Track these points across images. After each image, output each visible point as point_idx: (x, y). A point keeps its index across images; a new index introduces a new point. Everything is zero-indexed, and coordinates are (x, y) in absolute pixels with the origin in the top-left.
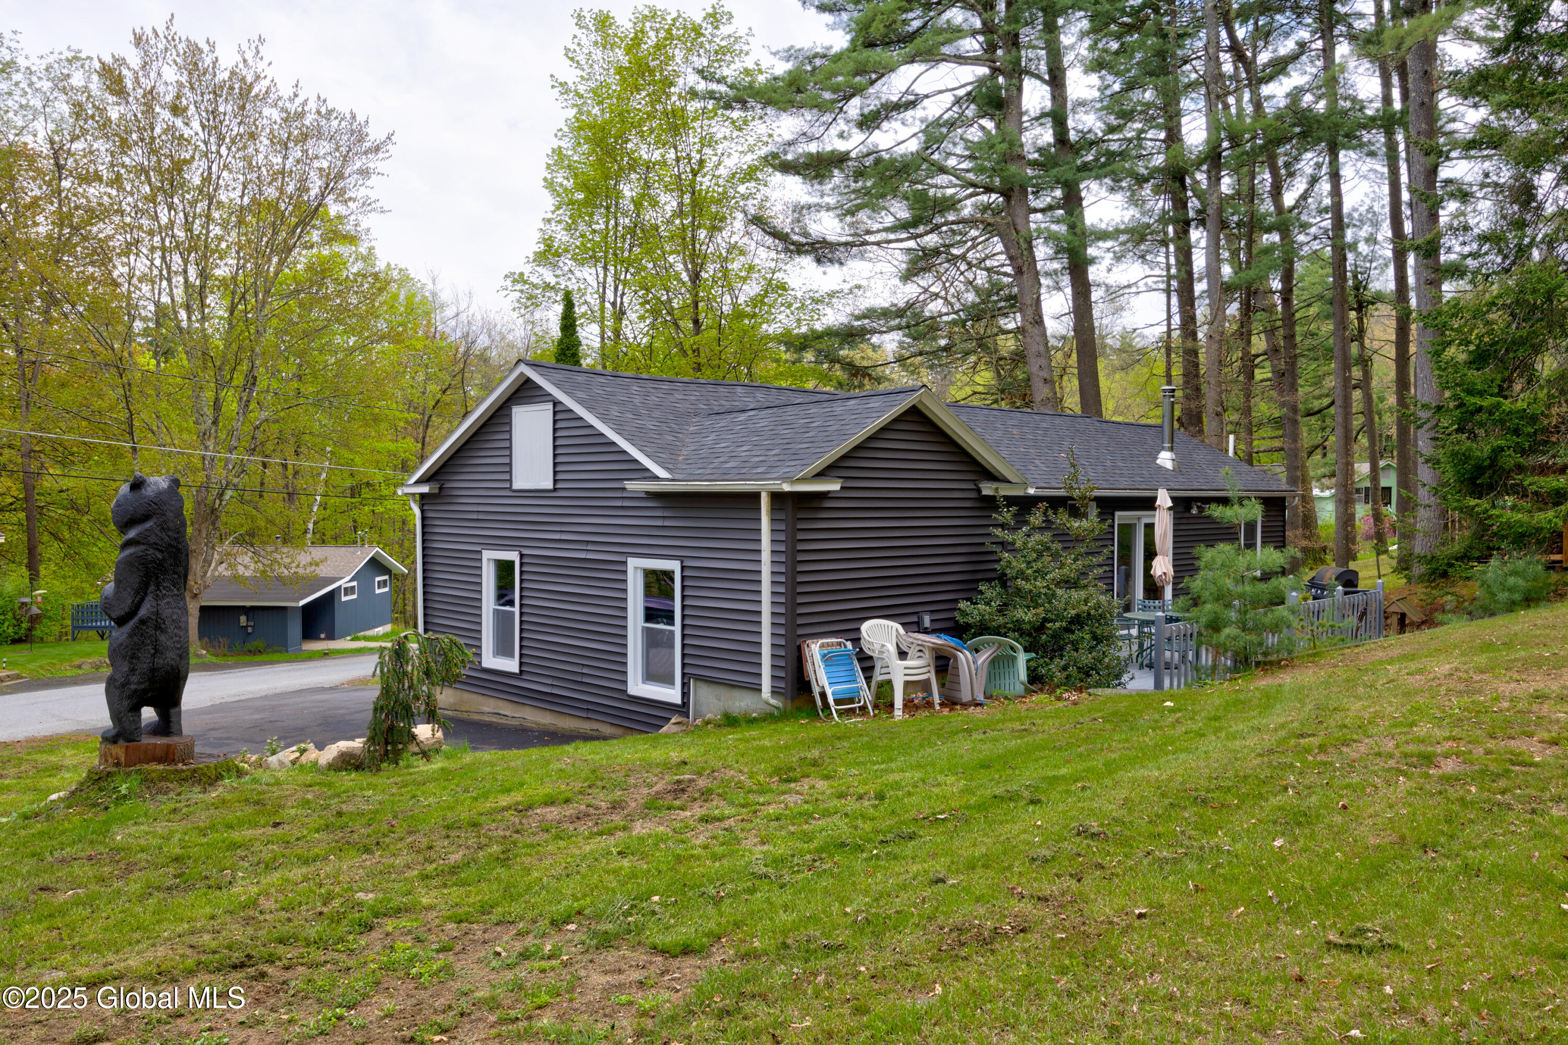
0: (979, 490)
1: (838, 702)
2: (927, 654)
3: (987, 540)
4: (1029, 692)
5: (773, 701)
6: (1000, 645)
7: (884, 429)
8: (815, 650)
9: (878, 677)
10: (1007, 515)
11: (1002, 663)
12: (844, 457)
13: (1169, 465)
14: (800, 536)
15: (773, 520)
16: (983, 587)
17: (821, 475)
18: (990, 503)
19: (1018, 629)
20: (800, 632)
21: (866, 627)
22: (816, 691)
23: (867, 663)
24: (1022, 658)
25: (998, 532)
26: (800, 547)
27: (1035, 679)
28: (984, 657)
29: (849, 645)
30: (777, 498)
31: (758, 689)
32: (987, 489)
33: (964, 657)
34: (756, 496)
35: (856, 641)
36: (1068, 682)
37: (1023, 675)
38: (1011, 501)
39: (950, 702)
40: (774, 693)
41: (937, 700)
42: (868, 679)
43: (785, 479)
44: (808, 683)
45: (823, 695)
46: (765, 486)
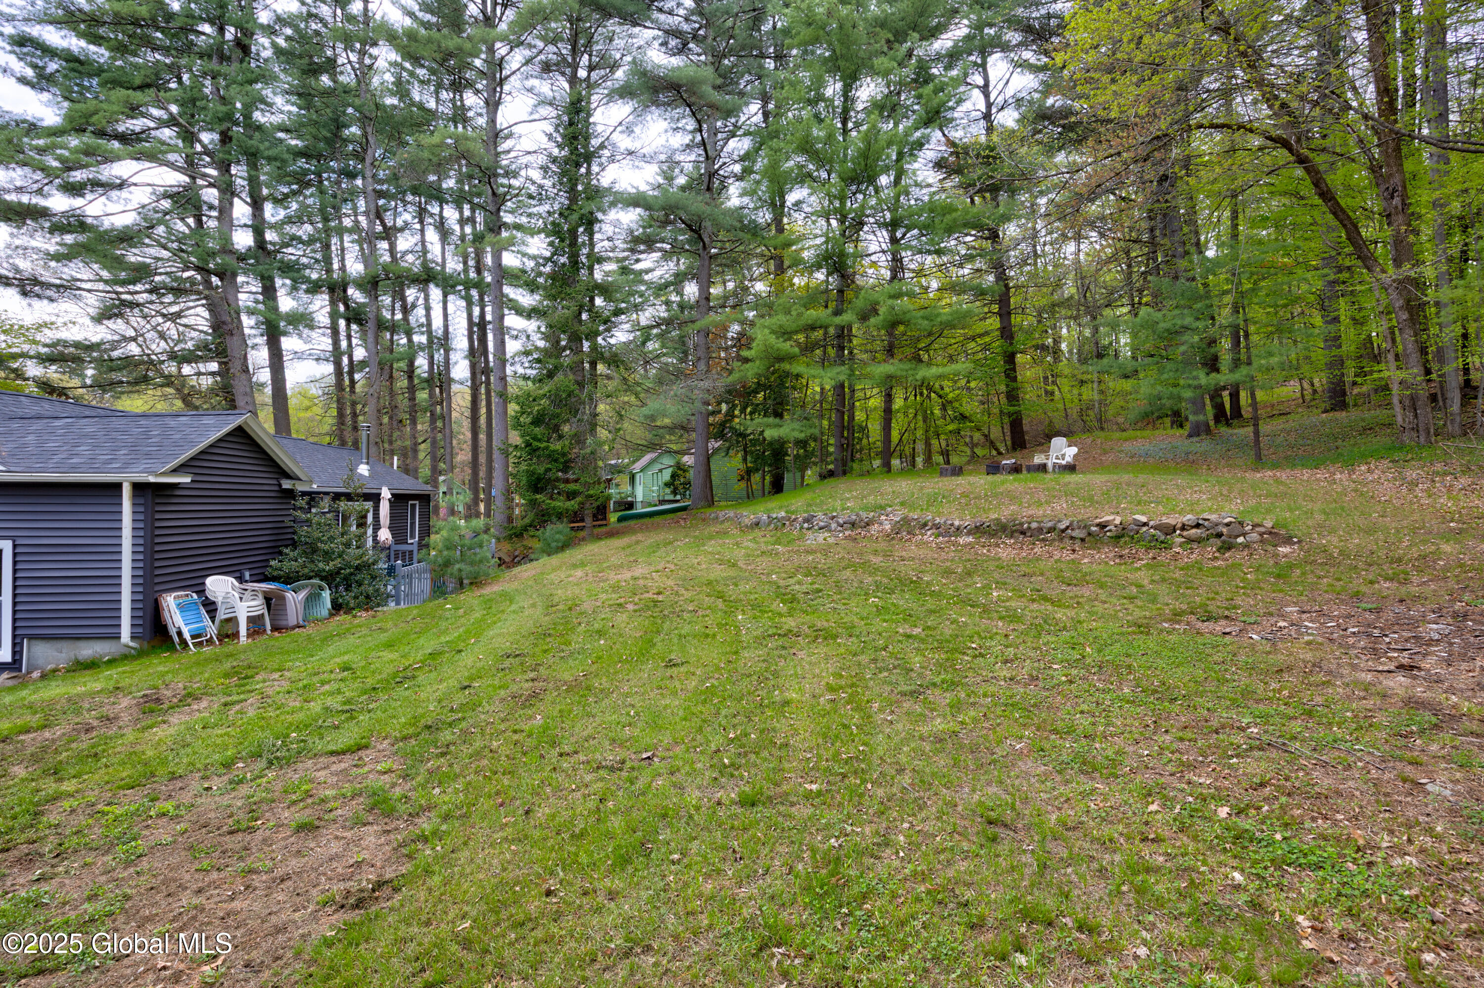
0: (280, 485)
1: (193, 637)
2: (261, 596)
3: (286, 519)
4: (331, 615)
5: (132, 644)
6: (312, 586)
7: (220, 440)
8: (170, 602)
9: (221, 615)
10: (302, 502)
11: (313, 599)
12: (192, 459)
13: (366, 473)
14: (157, 516)
15: (134, 504)
16: (286, 551)
17: (175, 471)
18: (290, 494)
19: (319, 575)
20: (157, 588)
21: (209, 581)
22: (173, 632)
23: (211, 607)
24: (326, 595)
25: (298, 513)
26: (158, 524)
27: (337, 607)
28: (302, 595)
29: (195, 596)
30: (138, 487)
31: (118, 637)
32: (286, 484)
33: (289, 595)
34: (118, 486)
35: (201, 592)
36: (359, 606)
37: (329, 605)
38: (304, 494)
39: (276, 628)
40: (133, 638)
41: (268, 627)
42: (213, 618)
43: (151, 473)
44: (165, 627)
45: (180, 633)
46: (127, 479)
